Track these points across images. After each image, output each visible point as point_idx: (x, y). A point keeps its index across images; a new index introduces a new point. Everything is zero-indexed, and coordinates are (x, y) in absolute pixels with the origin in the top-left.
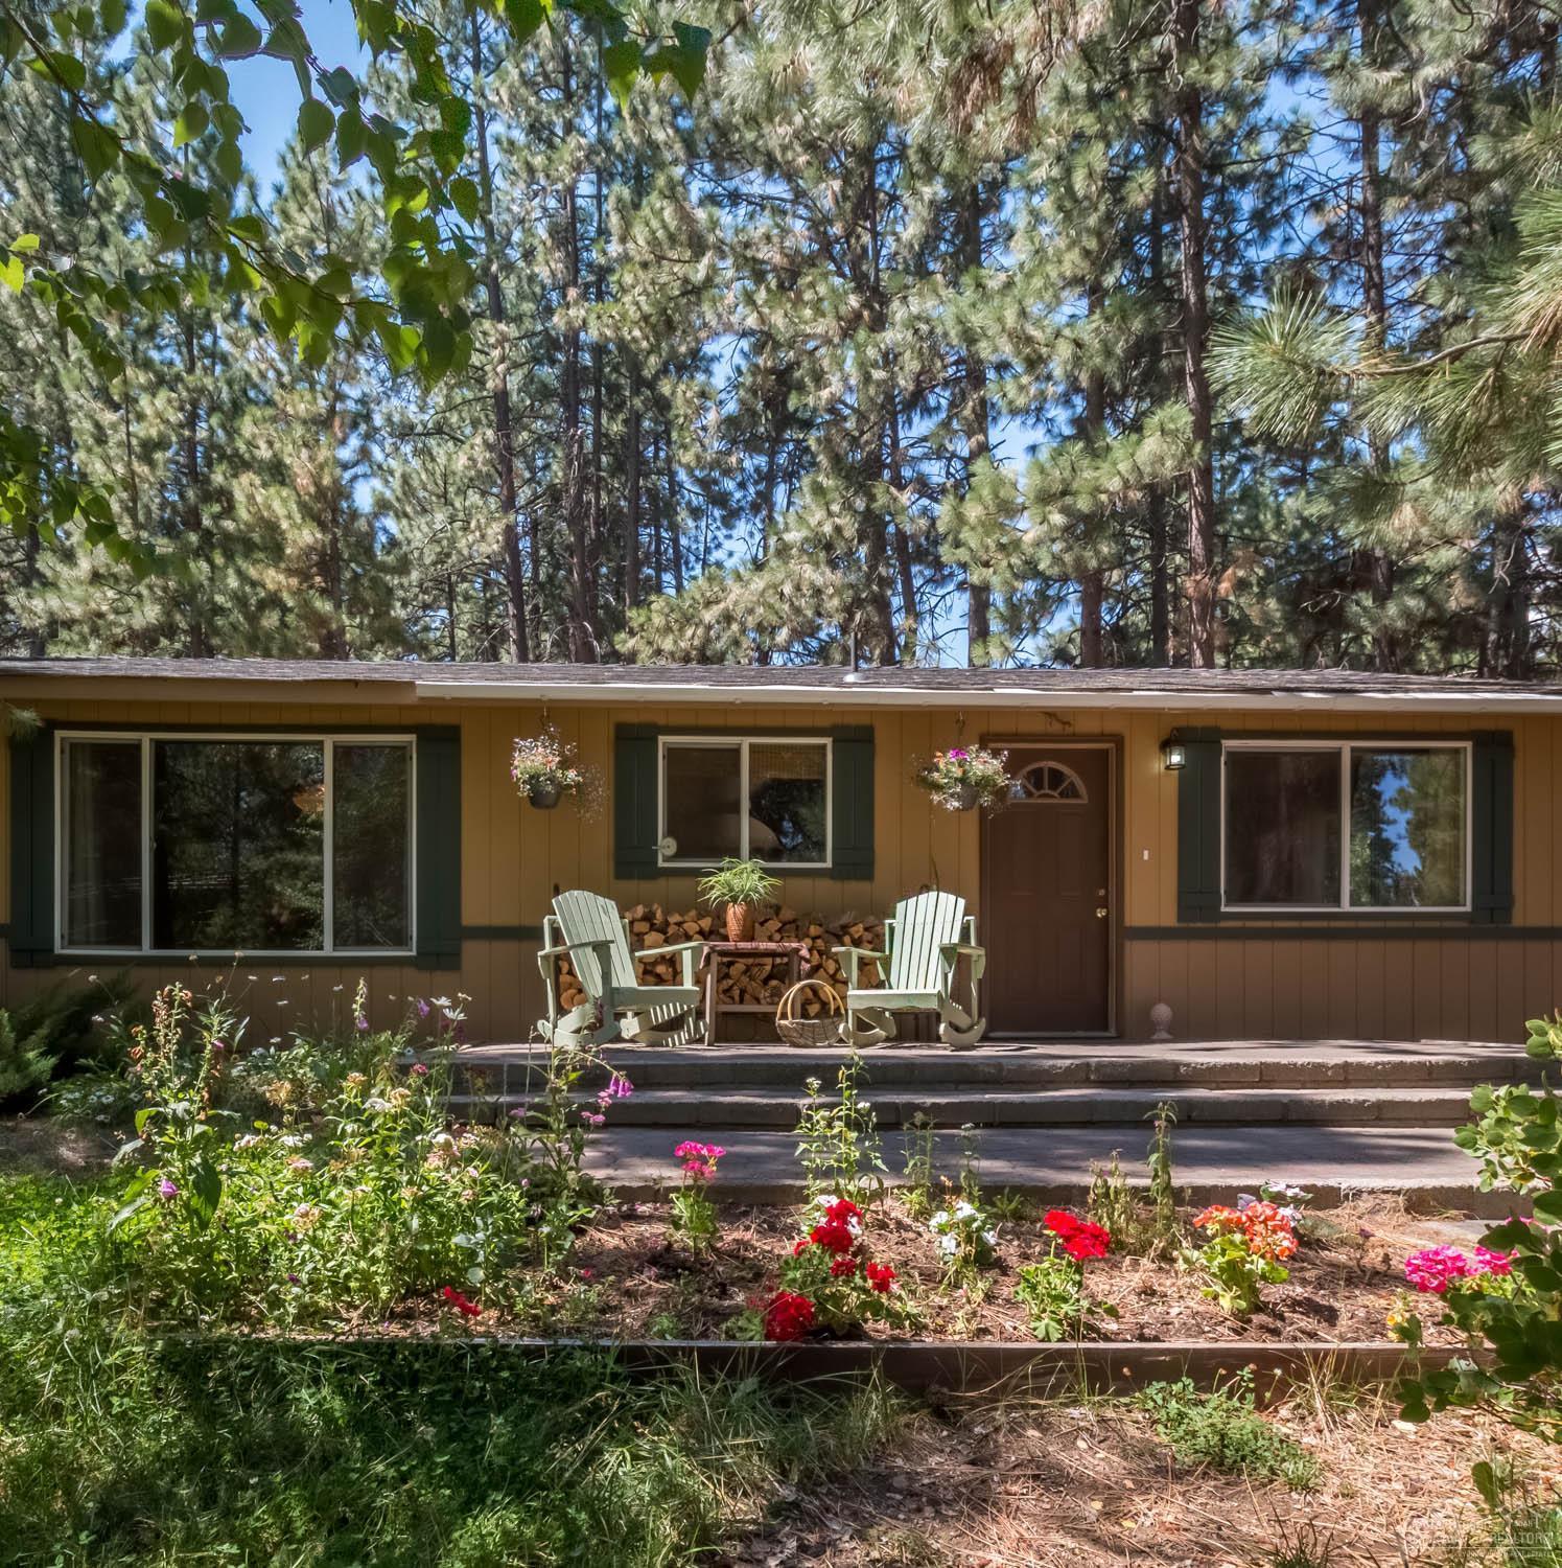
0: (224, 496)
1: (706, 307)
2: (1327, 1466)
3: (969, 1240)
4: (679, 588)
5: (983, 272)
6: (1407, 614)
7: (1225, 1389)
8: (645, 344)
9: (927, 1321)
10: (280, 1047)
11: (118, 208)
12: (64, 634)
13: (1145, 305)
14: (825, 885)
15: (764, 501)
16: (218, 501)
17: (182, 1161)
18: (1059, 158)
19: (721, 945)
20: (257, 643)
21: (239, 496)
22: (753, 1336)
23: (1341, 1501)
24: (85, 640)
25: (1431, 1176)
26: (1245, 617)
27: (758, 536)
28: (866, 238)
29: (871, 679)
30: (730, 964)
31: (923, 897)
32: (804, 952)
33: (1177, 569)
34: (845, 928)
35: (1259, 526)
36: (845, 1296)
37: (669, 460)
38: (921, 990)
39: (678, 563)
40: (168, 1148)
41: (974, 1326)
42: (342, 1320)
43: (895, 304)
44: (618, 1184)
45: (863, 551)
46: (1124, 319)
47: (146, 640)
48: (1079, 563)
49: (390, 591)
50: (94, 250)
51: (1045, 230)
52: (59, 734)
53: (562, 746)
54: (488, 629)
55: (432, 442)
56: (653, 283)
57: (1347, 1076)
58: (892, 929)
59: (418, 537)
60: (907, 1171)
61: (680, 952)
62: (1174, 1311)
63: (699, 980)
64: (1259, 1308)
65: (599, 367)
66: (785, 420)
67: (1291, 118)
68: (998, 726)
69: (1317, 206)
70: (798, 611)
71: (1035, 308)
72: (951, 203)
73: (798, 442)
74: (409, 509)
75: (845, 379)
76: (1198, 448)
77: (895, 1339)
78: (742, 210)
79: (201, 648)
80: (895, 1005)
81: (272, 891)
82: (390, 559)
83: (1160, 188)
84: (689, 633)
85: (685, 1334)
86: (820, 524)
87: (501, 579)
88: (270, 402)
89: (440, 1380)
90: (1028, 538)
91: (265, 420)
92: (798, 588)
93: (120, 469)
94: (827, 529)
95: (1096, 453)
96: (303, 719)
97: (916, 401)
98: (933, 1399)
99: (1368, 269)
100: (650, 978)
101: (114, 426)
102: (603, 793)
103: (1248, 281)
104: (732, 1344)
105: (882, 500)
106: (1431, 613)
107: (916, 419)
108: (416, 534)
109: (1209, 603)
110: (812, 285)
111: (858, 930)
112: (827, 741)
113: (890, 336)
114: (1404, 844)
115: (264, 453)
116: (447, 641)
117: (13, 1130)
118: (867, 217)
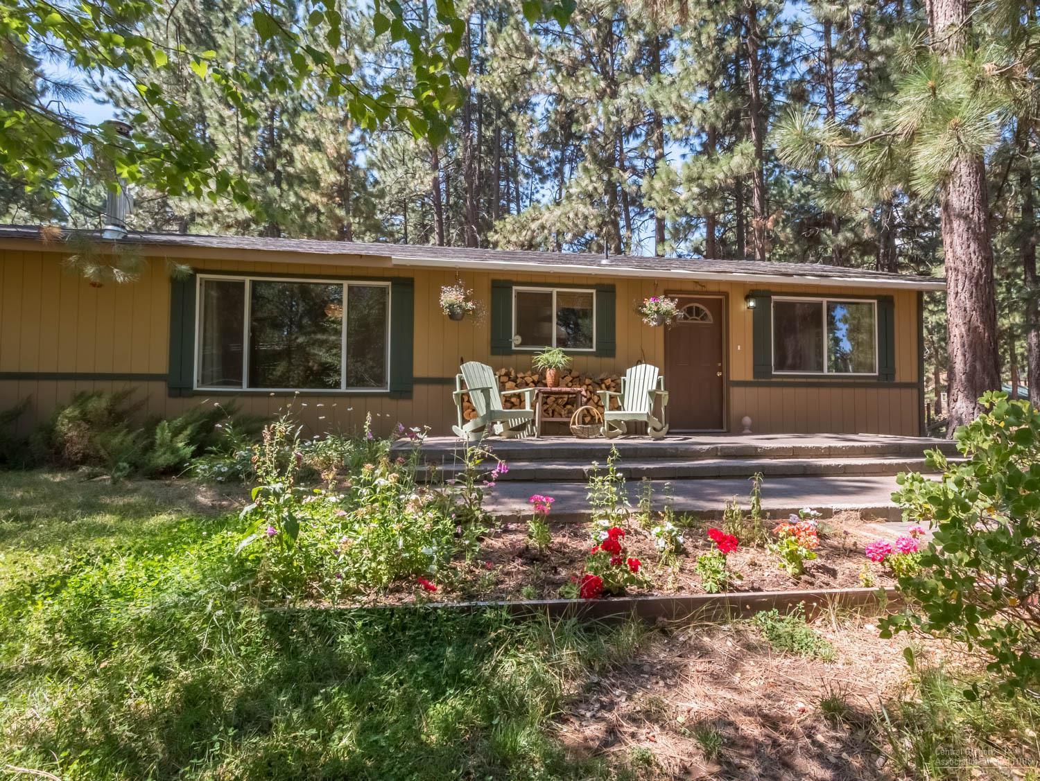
0: (289, 156)
1: (533, 81)
2: (839, 650)
3: (672, 541)
4: (519, 211)
5: (662, 76)
6: (846, 239)
7: (792, 613)
8: (503, 96)
9: (654, 584)
10: (318, 440)
11: (235, 10)
12: (198, 220)
13: (733, 97)
14: (593, 359)
15: (559, 173)
16: (285, 157)
17: (278, 513)
18: (695, 29)
19: (543, 389)
20: (305, 229)
21: (297, 156)
22: (574, 596)
23: (846, 667)
24: (211, 224)
25: (870, 502)
26: (777, 237)
27: (556, 188)
28: (608, 56)
29: (614, 262)
30: (547, 397)
31: (639, 367)
32: (584, 393)
33: (748, 213)
34: (602, 380)
35: (783, 196)
36: (616, 575)
37: (515, 150)
38: (638, 412)
39: (518, 199)
40: (269, 508)
41: (676, 585)
42: (363, 594)
43: (622, 87)
44: (499, 514)
45: (606, 199)
46: (724, 102)
47: (244, 226)
48: (706, 210)
49: (375, 206)
50: (221, 29)
51: (689, 59)
52: (199, 276)
53: (466, 290)
54: (424, 226)
55: (397, 134)
56: (507, 67)
57: (830, 452)
58: (625, 382)
59: (389, 181)
60: (639, 505)
61: (524, 393)
62: (766, 574)
63: (533, 406)
64: (804, 571)
65: (481, 104)
66: (570, 136)
67: (794, 19)
68: (672, 287)
69: (806, 58)
70: (576, 226)
71: (684, 94)
72: (647, 43)
73: (575, 146)
74: (385, 166)
75: (598, 120)
76: (757, 162)
77: (640, 594)
78: (550, 37)
79: (274, 231)
80: (627, 419)
81: (308, 354)
82: (374, 190)
83: (740, 46)
84: (524, 233)
85: (541, 597)
86: (587, 185)
87: (431, 202)
88: (313, 110)
89: (417, 628)
90: (682, 197)
91: (311, 119)
92: (576, 215)
93: (233, 139)
94: (590, 188)
95: (713, 161)
96: (333, 272)
97: (631, 130)
98: (660, 625)
99: (828, 88)
100: (509, 404)
101: (230, 117)
102: (485, 314)
103: (777, 88)
104: (563, 601)
105: (615, 176)
106: (856, 240)
107: (631, 139)
108: (388, 179)
109: (762, 230)
110: (583, 75)
111: (608, 382)
112: (594, 291)
113: (619, 102)
114: (845, 339)
115: (310, 135)
116: (403, 231)
117: (169, 485)
118: (608, 46)
